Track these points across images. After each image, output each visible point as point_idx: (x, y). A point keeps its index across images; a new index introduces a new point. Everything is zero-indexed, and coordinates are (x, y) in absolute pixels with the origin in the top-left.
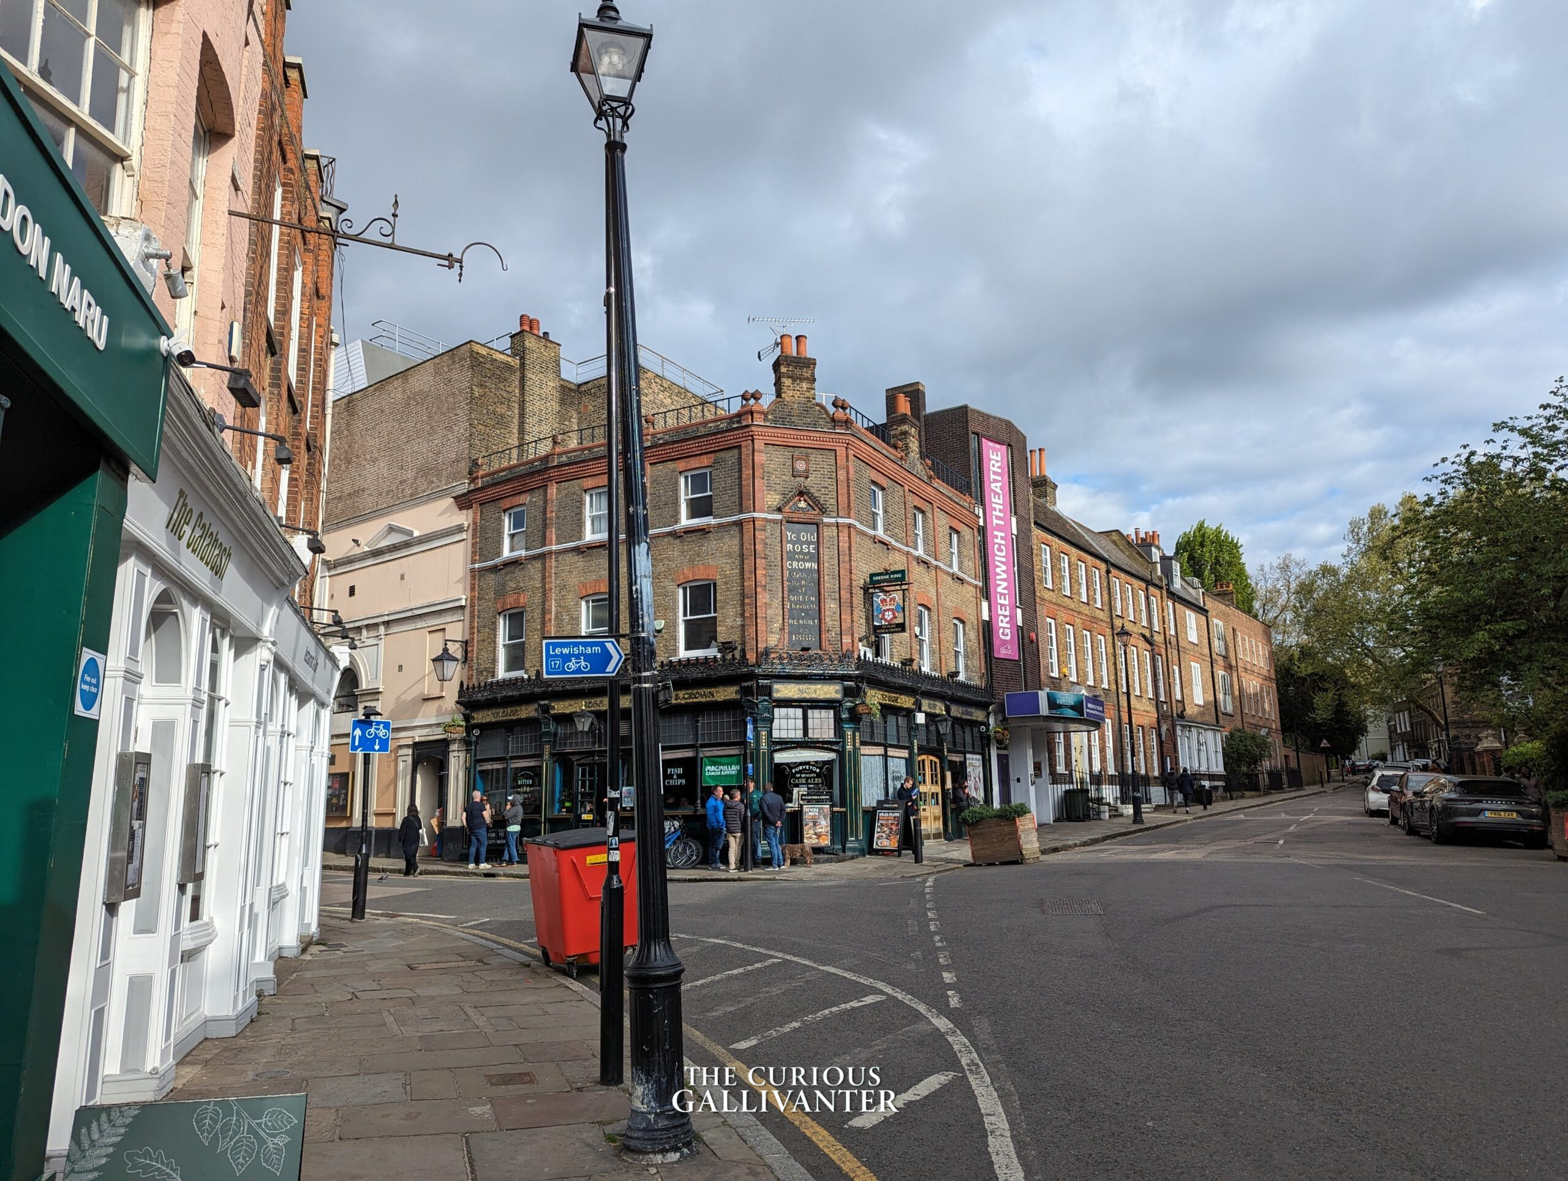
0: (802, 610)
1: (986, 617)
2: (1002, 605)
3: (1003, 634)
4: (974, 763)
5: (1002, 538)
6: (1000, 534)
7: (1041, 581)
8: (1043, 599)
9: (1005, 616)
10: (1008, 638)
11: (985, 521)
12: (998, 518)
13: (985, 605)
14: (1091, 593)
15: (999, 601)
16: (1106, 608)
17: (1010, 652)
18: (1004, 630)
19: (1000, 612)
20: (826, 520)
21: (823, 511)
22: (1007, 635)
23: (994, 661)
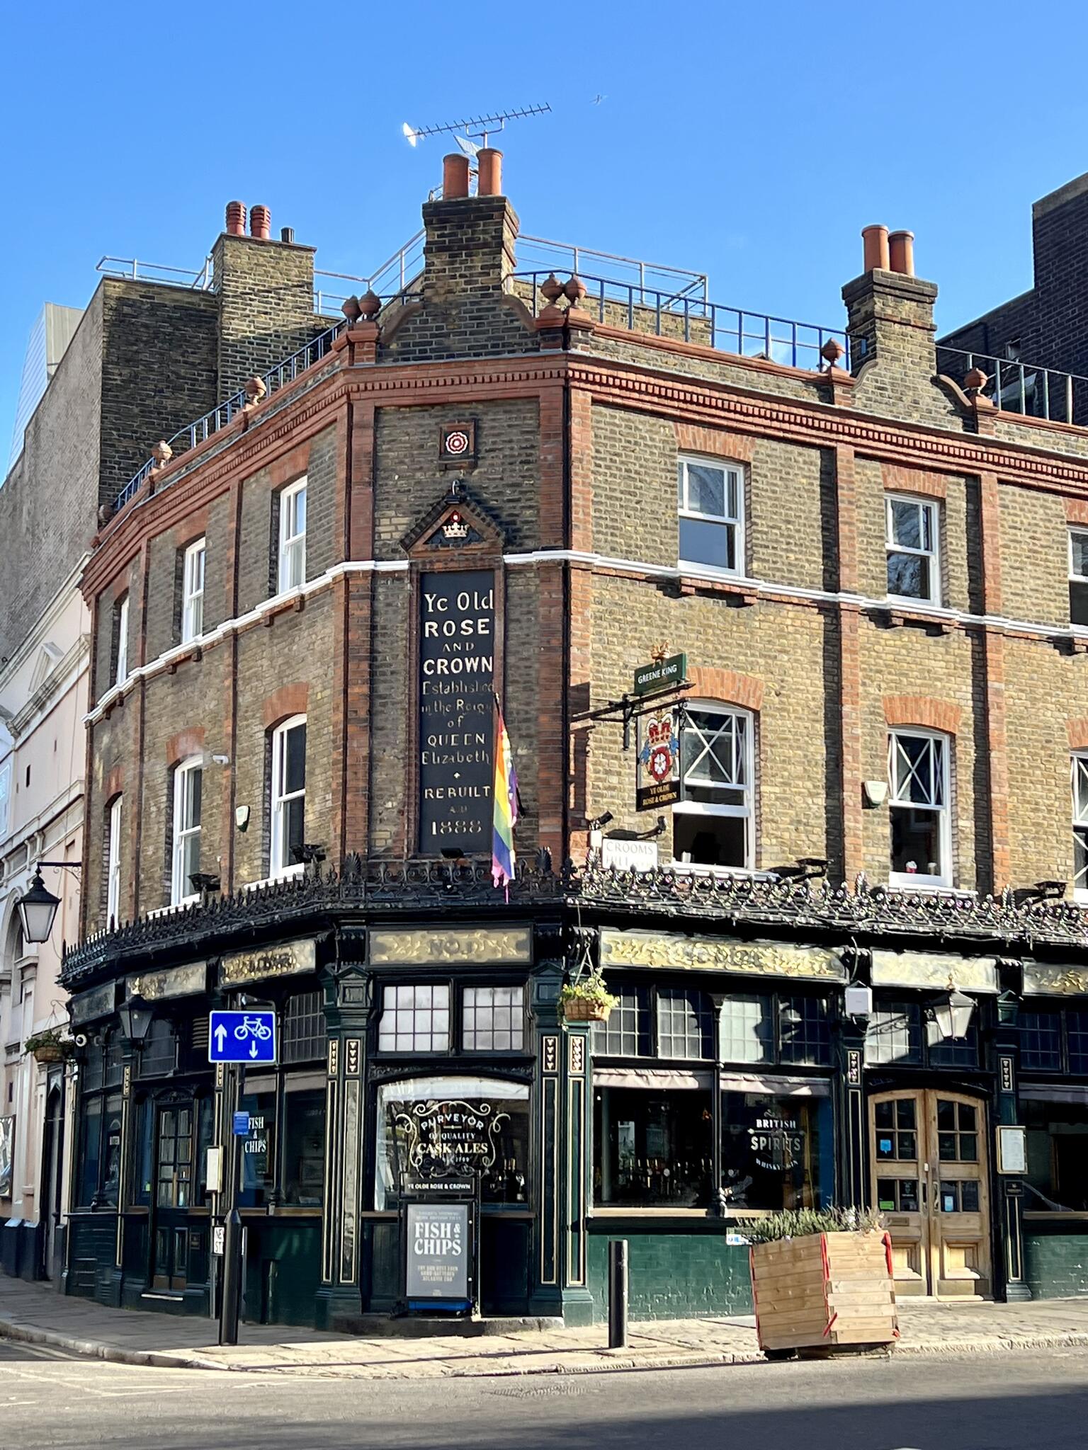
0: (457, 766)
20: (510, 559)
21: (506, 539)
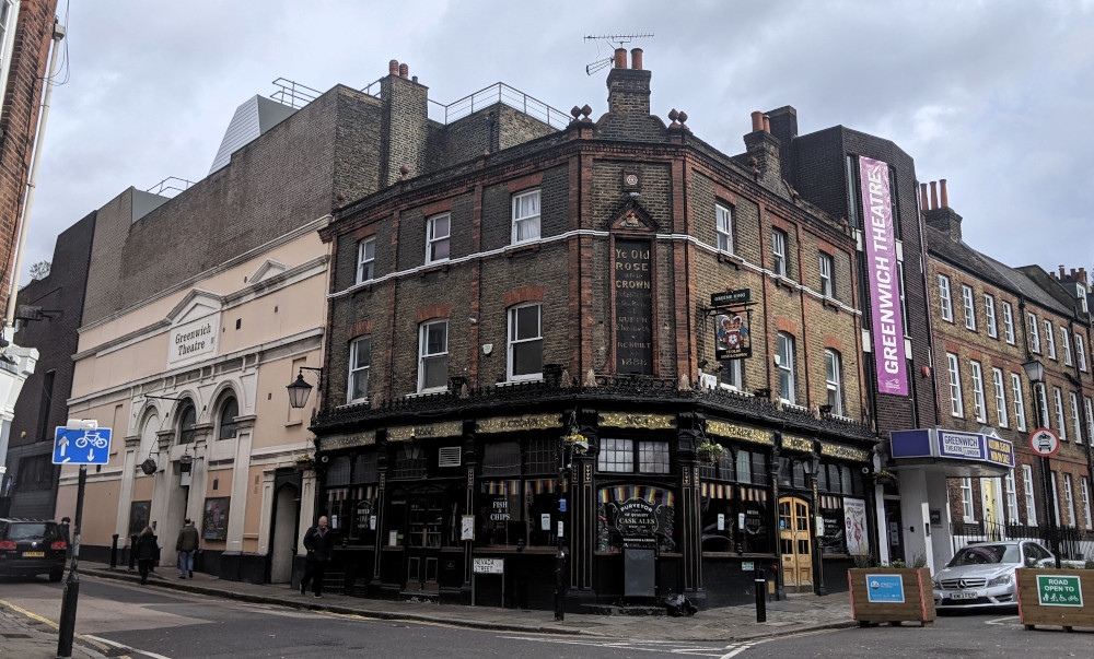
0: (632, 332)
1: (867, 348)
2: (887, 336)
3: (889, 367)
4: (853, 510)
5: (885, 264)
6: (882, 260)
7: (938, 314)
8: (941, 332)
9: (892, 348)
10: (896, 371)
11: (864, 245)
12: (879, 243)
13: (866, 335)
14: (1001, 328)
15: (884, 331)
16: (1020, 344)
17: (897, 387)
18: (891, 363)
19: (885, 343)
20: (659, 236)
21: (656, 227)
22: (895, 368)
23: (878, 396)
